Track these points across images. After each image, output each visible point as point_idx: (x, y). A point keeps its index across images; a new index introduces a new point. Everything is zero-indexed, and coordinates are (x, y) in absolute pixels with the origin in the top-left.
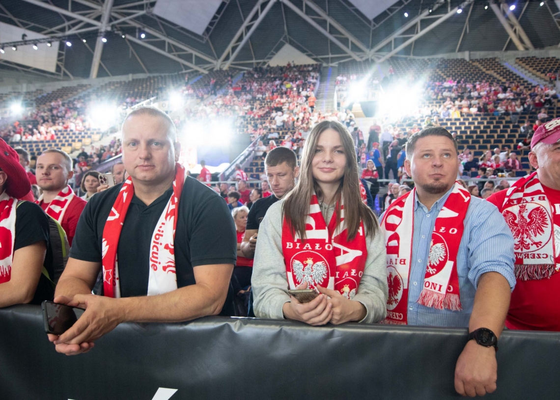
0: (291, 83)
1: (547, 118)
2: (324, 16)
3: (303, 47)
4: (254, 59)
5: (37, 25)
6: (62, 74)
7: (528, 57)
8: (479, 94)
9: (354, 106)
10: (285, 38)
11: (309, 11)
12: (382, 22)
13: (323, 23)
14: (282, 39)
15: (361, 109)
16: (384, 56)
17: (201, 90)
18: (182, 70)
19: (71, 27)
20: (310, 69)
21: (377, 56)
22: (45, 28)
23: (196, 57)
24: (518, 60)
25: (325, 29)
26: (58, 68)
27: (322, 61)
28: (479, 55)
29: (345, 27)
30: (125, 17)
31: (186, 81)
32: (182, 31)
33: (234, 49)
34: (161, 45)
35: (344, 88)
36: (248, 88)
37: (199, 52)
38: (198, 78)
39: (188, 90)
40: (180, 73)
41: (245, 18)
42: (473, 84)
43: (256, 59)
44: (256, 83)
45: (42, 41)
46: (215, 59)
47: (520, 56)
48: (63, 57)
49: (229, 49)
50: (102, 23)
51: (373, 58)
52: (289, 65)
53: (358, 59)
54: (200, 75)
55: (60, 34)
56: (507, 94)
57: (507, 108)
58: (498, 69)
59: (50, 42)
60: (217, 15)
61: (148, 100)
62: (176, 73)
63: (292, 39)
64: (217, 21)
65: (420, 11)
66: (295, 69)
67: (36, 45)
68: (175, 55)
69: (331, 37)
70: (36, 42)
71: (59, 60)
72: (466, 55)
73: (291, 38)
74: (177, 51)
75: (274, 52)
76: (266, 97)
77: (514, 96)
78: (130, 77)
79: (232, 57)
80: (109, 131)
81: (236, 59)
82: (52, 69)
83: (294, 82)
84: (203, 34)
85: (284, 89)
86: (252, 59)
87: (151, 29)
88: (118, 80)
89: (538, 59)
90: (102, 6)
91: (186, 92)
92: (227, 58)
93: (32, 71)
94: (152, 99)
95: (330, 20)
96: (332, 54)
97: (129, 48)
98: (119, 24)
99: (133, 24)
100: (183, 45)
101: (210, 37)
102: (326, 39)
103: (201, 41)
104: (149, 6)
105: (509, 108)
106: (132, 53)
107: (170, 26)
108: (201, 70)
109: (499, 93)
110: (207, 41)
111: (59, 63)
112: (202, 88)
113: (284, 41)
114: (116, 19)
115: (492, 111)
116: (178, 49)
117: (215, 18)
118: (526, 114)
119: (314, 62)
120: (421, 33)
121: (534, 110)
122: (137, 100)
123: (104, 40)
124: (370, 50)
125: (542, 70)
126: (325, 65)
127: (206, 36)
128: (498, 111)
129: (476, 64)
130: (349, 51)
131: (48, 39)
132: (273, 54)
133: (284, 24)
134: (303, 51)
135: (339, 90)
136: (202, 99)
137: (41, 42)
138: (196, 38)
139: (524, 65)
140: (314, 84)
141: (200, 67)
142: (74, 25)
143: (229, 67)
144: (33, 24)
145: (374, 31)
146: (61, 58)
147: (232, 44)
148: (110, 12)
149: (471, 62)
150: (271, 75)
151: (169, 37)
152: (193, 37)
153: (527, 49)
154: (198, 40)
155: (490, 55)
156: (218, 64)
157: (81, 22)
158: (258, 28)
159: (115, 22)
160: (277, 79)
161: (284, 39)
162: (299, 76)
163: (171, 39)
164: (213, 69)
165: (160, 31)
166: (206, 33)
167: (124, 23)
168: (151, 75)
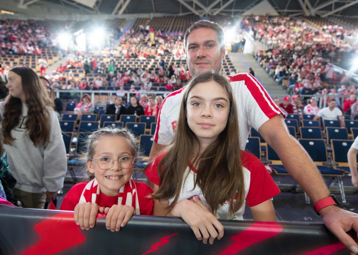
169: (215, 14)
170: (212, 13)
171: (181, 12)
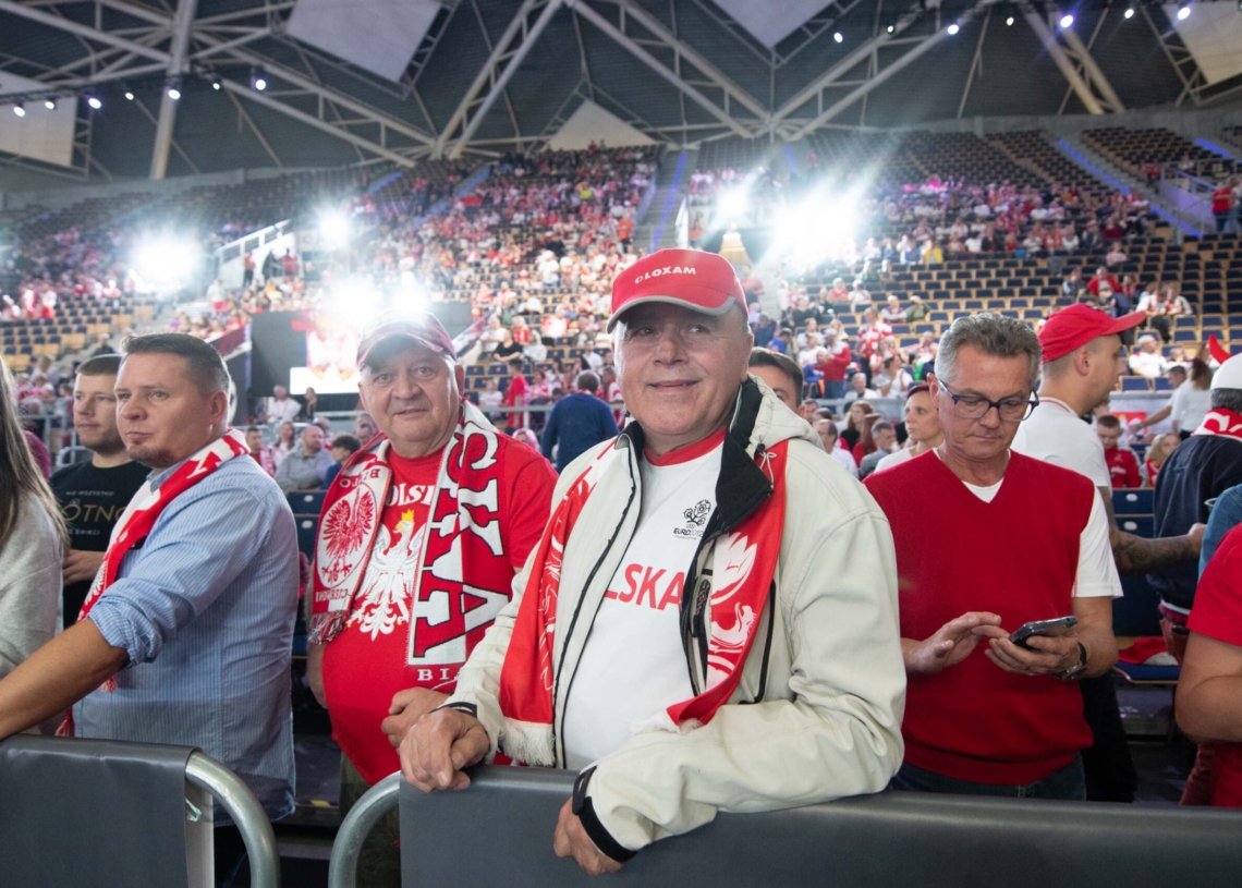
0: (592, 189)
1: (1125, 263)
2: (668, 39)
3: (624, 108)
4: (518, 134)
5: (25, 61)
6: (86, 170)
7: (1108, 129)
8: (992, 210)
9: (726, 237)
10: (584, 88)
11: (634, 29)
12: (794, 53)
13: (665, 55)
14: (576, 91)
15: (740, 244)
16: (801, 127)
17: (393, 203)
18: (357, 160)
19: (104, 64)
20: (639, 156)
21: (787, 126)
22: (42, 66)
23: (388, 130)
24: (1086, 136)
25: (671, 67)
26: (77, 156)
27: (667, 138)
28: (1006, 123)
29: (716, 63)
30: (224, 41)
31: (364, 184)
32: (353, 74)
33: (471, 112)
34: (308, 104)
35: (705, 199)
36: (497, 201)
37: (393, 120)
38: (392, 177)
39: (363, 203)
40: (352, 166)
41: (494, 44)
42: (983, 189)
43: (522, 135)
44: (517, 188)
45: (35, 96)
46: (431, 135)
47: (1091, 127)
48: (88, 132)
49: (461, 113)
50: (172, 55)
51: (778, 131)
52: (592, 147)
53: (746, 134)
54: (398, 170)
55: (78, 82)
56: (1052, 211)
57: (1044, 240)
58: (1042, 155)
59: (52, 99)
60: (430, 38)
61: (270, 229)
62: (343, 168)
63: (600, 90)
64: (430, 50)
65: (876, 28)
66: (604, 157)
67: (21, 105)
68: (340, 127)
69: (685, 87)
70: (20, 99)
71: (77, 140)
72: (978, 126)
73: (596, 88)
74: (344, 118)
75: (561, 120)
76: (532, 219)
77: (1065, 214)
78: (239, 177)
79: (468, 131)
80: (176, 298)
81: (477, 135)
82: (65, 159)
83: (599, 186)
84: (403, 79)
85: (575, 201)
86: (513, 135)
87: (283, 69)
88: (214, 183)
89: (1128, 132)
90: (172, 18)
91: (360, 210)
92: (457, 133)
93: (19, 164)
94: (280, 225)
95: (680, 49)
96: (689, 123)
97: (236, 110)
98: (212, 57)
99: (246, 58)
100: (357, 103)
101: (418, 86)
102: (676, 90)
103: (398, 95)
104: (276, 16)
105: (1050, 241)
106: (245, 122)
107: (326, 61)
108: (401, 161)
109: (1033, 208)
110: (411, 96)
111: (79, 145)
112: (397, 200)
113: (582, 96)
114: (204, 46)
115: (1012, 247)
116: (346, 114)
117: (425, 43)
118: (1083, 253)
119: (649, 142)
120: (880, 77)
121: (1100, 246)
122: (248, 229)
123: (174, 95)
124: (772, 115)
125: (1134, 158)
126: (672, 146)
127: (408, 84)
128: (1026, 248)
129: (997, 144)
130: (725, 118)
131: (48, 91)
132: (560, 124)
133: (580, 57)
134: (624, 117)
135: (694, 204)
136: (394, 224)
137: (32, 100)
138: (385, 89)
139: (1097, 145)
140: (642, 190)
141: (398, 153)
142: (110, 60)
143: (463, 153)
144: (15, 59)
145: (777, 71)
146: (81, 134)
147: (466, 102)
148: (190, 31)
149: (986, 140)
150: (552, 169)
151: (328, 86)
152: (379, 87)
153: (1108, 111)
154: (391, 92)
155: (1026, 123)
156: (437, 146)
157: (124, 53)
158: (522, 68)
159: (201, 54)
160: (563, 180)
161: (580, 91)
162: (612, 173)
163: (330, 90)
164: (427, 156)
165: (305, 71)
166: (408, 78)
167: (223, 55)
168: (290, 171)
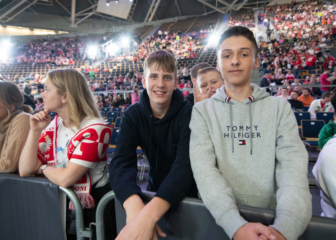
169: (238, 9)
170: (236, 8)
171: (205, 12)
